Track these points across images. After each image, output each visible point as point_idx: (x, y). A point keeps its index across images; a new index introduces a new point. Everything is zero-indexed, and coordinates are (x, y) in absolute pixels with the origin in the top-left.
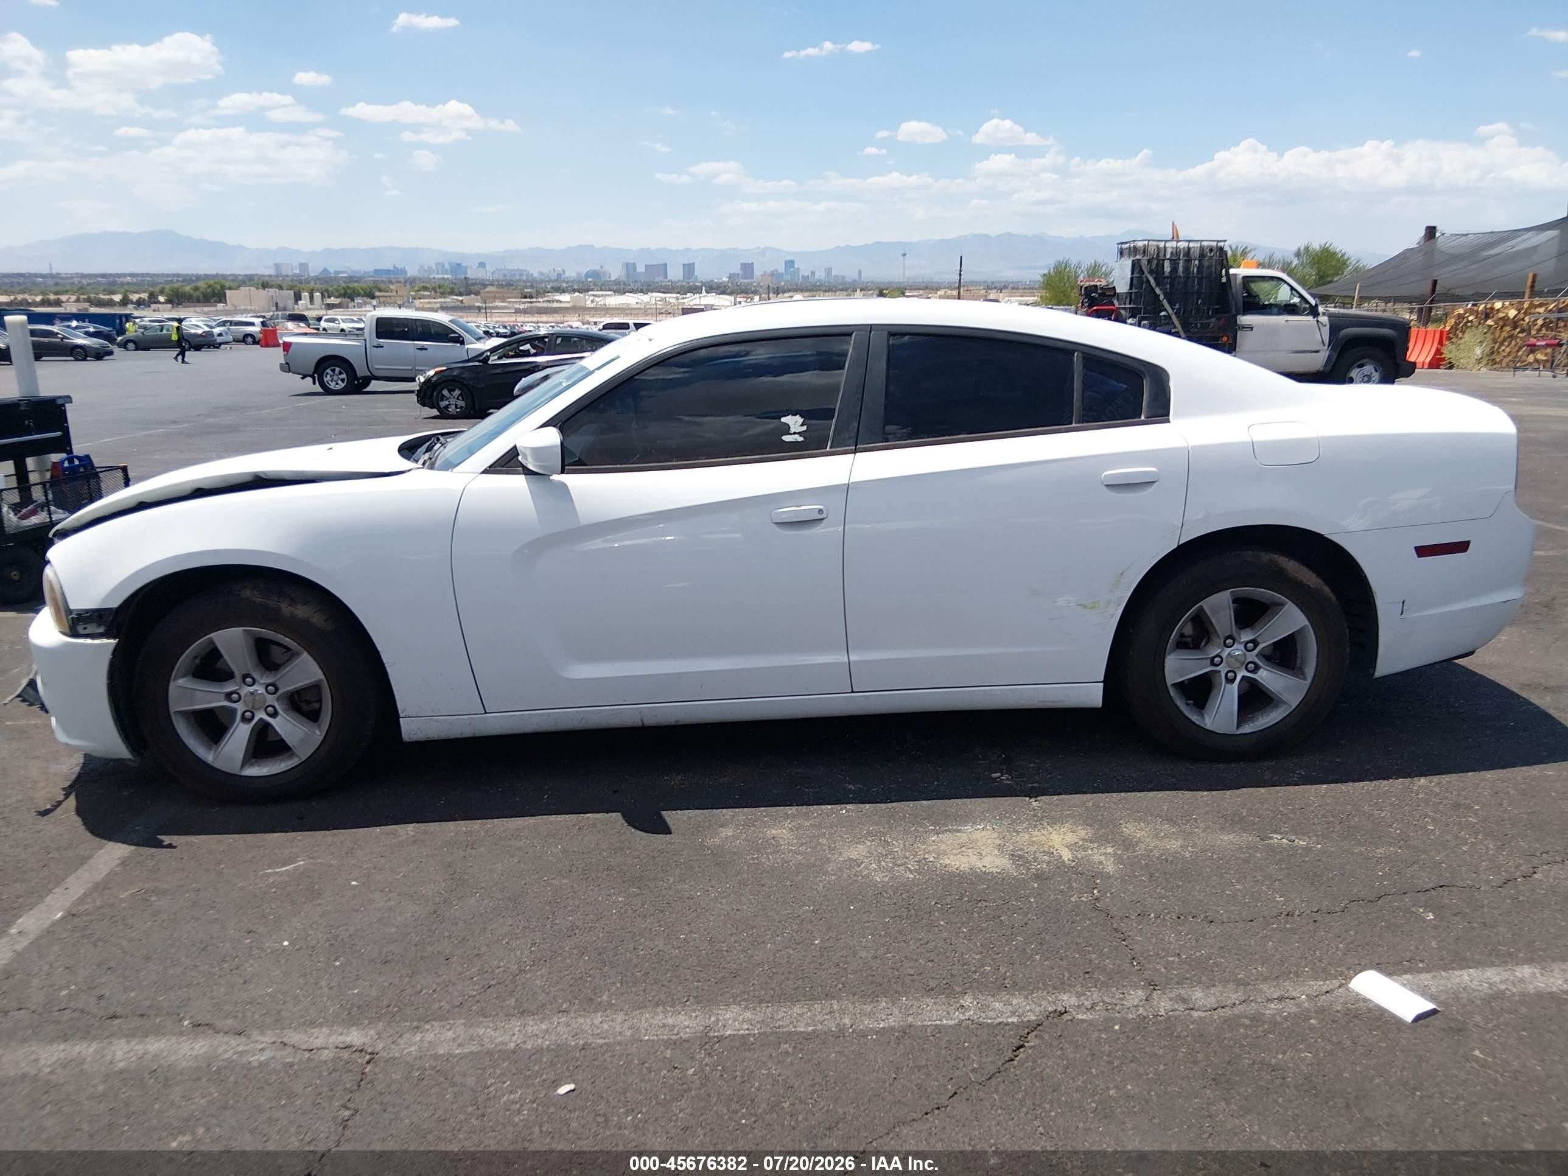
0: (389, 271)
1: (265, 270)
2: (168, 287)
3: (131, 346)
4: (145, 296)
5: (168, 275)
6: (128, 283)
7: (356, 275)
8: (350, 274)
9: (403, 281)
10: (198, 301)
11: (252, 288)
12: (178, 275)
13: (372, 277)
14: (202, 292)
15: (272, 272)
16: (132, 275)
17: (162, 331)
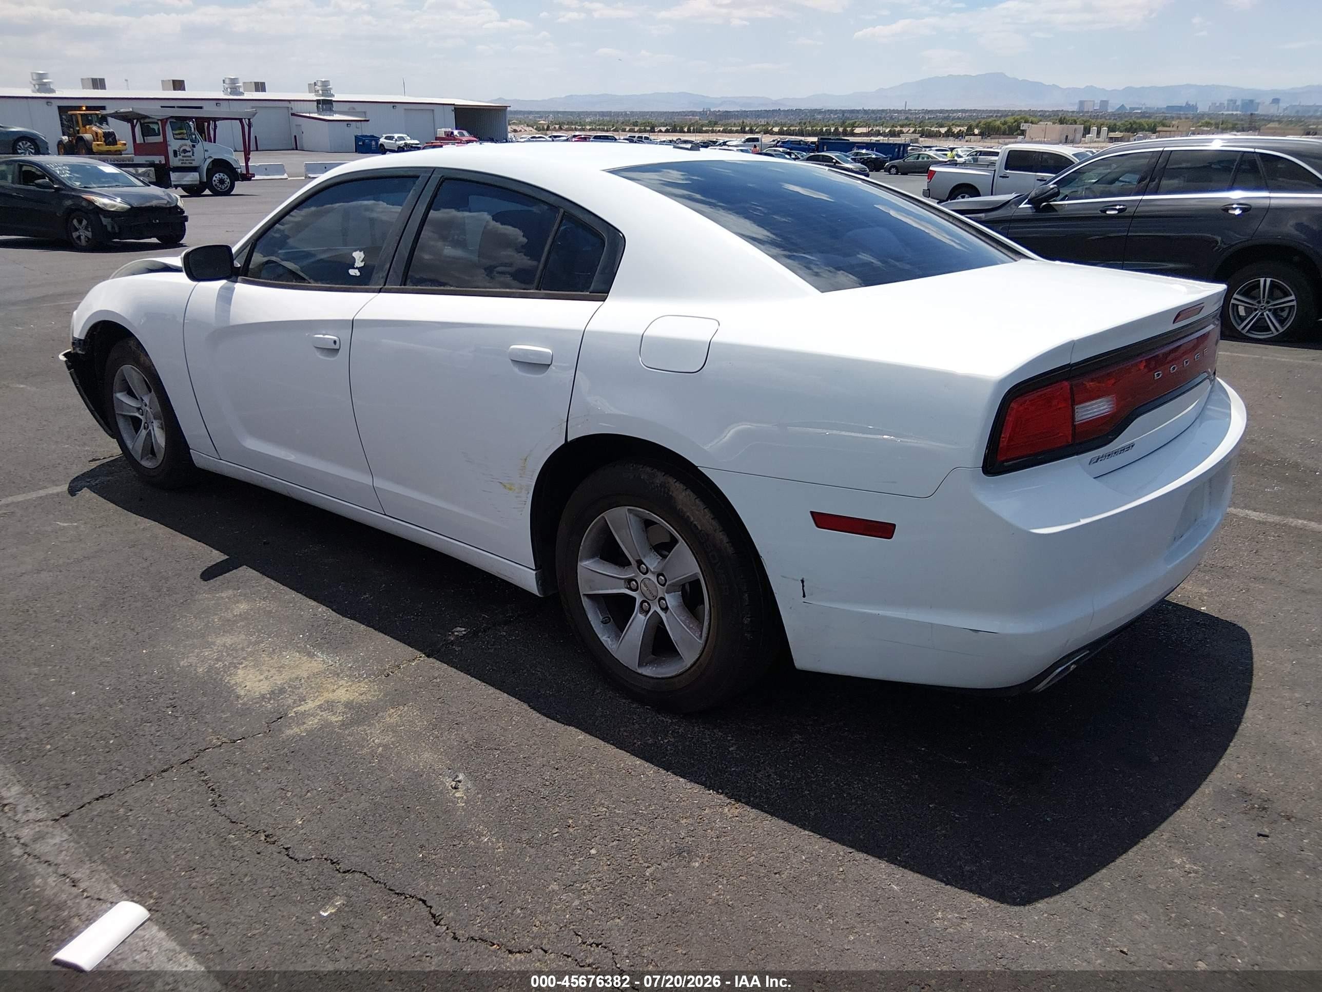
0: (1181, 107)
1: (1069, 106)
2: (983, 122)
3: (894, 171)
4: (964, 129)
5: (991, 111)
6: (959, 118)
7: (1148, 111)
8: (1144, 110)
9: (1191, 117)
10: (1004, 133)
11: (1049, 123)
12: (998, 111)
13: (1163, 113)
14: (1009, 127)
15: (1075, 108)
16: (963, 111)
17: (918, 159)
